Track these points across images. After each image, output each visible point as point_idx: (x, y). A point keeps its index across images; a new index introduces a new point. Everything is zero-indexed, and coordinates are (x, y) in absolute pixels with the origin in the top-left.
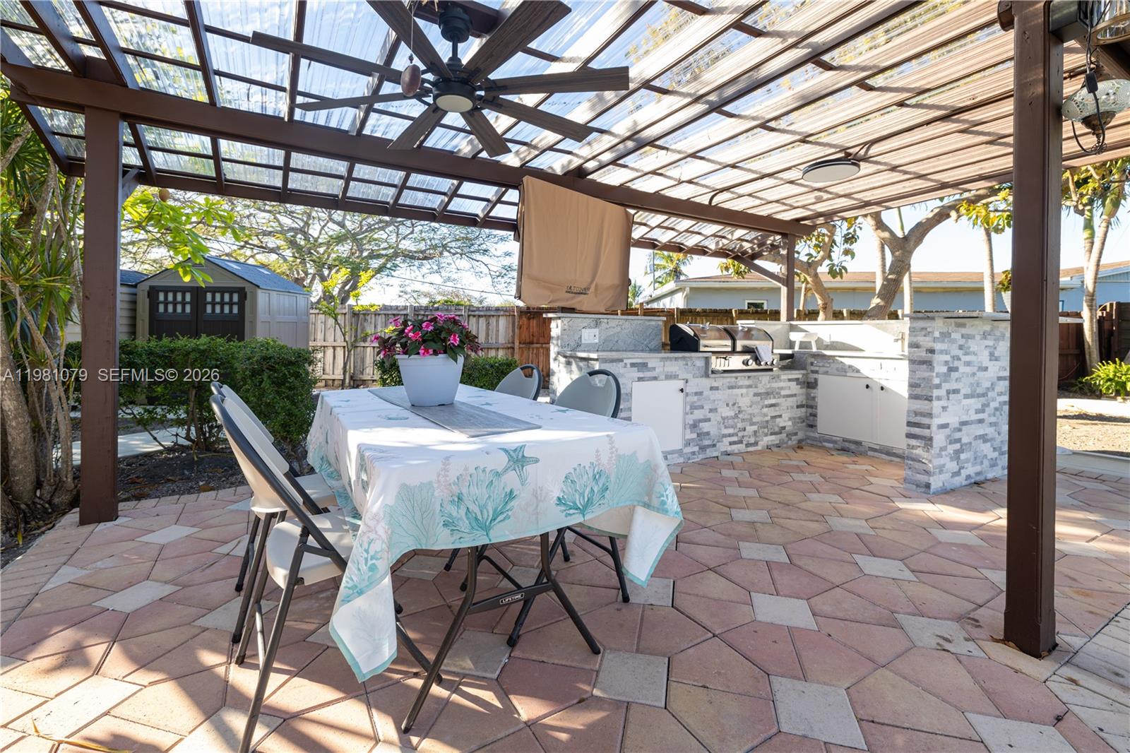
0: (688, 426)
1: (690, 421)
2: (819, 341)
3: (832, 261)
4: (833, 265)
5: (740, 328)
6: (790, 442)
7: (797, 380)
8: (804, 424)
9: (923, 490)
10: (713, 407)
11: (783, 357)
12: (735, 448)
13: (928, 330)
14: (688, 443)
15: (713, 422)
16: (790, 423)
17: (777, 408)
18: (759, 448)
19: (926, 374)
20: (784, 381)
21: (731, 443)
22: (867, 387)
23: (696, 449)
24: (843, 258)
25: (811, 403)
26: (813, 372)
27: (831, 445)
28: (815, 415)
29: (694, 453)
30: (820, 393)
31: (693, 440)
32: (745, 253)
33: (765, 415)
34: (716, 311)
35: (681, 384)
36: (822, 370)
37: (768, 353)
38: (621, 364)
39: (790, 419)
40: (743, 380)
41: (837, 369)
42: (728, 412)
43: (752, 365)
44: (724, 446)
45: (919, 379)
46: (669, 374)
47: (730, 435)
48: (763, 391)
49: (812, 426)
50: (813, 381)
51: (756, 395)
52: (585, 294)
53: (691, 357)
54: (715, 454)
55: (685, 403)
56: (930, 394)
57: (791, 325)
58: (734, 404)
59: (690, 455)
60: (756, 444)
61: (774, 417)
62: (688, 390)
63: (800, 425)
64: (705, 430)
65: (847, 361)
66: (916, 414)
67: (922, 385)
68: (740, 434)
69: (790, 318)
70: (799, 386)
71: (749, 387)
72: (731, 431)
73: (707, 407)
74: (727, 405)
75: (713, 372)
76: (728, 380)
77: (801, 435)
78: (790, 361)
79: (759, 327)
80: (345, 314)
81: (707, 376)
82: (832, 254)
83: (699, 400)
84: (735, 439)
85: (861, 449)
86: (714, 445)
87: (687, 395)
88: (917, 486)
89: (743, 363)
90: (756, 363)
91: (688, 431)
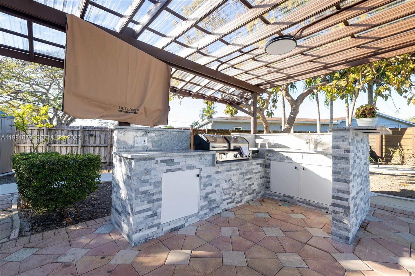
0: (202, 198)
1: (203, 193)
2: (269, 143)
3: (268, 110)
4: (268, 112)
5: (232, 137)
6: (257, 197)
7: (261, 164)
8: (264, 186)
9: (344, 241)
10: (217, 184)
11: (254, 152)
12: (230, 206)
13: (345, 137)
14: (202, 208)
15: (218, 193)
16: (257, 187)
17: (251, 180)
18: (243, 203)
19: (345, 166)
20: (255, 165)
21: (228, 204)
22: (296, 168)
23: (207, 211)
24: (272, 109)
25: (267, 175)
26: (268, 159)
27: (277, 198)
28: (269, 182)
29: (206, 214)
30: (272, 171)
31: (205, 206)
32: (234, 101)
33: (246, 184)
34: (223, 130)
35: (197, 171)
36: (272, 158)
37: (247, 150)
38: (154, 161)
39: (257, 185)
40: (234, 166)
41: (280, 158)
42: (226, 186)
43: (239, 157)
44: (224, 206)
45: (340, 168)
46: (189, 165)
47: (227, 199)
48: (245, 171)
49: (268, 188)
50: (268, 164)
51: (241, 174)
52: (135, 113)
53: (203, 155)
54: (219, 212)
55: (200, 183)
56: (347, 179)
57: (256, 136)
58: (229, 180)
59: (203, 216)
60: (241, 201)
61: (250, 185)
62: (202, 175)
63: (262, 187)
64: (213, 198)
65: (285, 154)
66: (338, 191)
67: (342, 173)
68: (233, 197)
69: (256, 132)
70: (261, 167)
71: (237, 169)
72: (228, 196)
73: (214, 184)
74: (226, 181)
75: (217, 163)
76: (226, 167)
77: (262, 193)
78: (257, 154)
79: (242, 136)
80: (44, 130)
81: (213, 165)
82: (268, 107)
83: (208, 180)
84: (230, 200)
85: (293, 201)
86: (218, 207)
87: (201, 178)
88: (340, 238)
89: (234, 156)
90: (241, 156)
91: (202, 200)
